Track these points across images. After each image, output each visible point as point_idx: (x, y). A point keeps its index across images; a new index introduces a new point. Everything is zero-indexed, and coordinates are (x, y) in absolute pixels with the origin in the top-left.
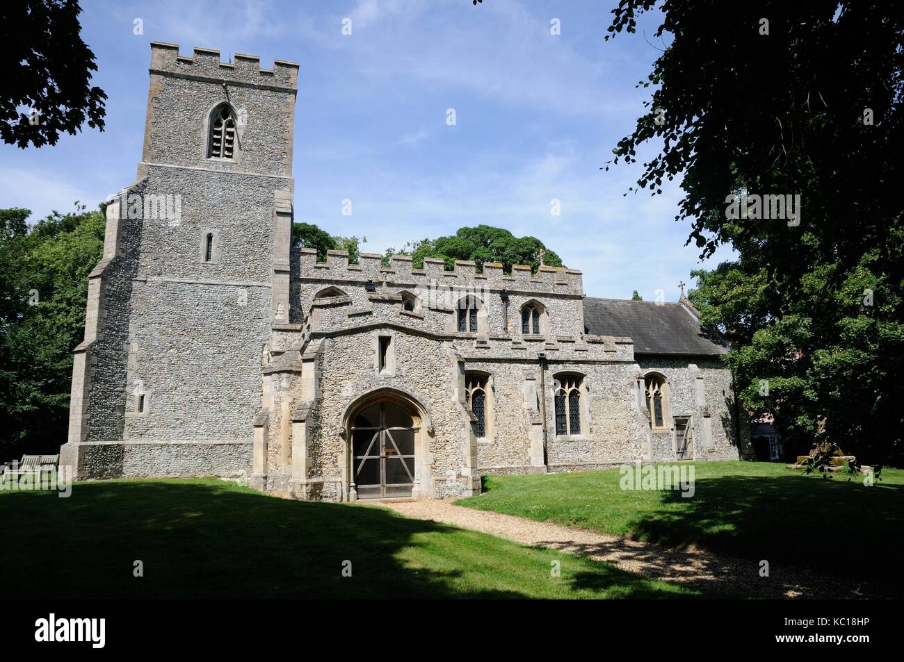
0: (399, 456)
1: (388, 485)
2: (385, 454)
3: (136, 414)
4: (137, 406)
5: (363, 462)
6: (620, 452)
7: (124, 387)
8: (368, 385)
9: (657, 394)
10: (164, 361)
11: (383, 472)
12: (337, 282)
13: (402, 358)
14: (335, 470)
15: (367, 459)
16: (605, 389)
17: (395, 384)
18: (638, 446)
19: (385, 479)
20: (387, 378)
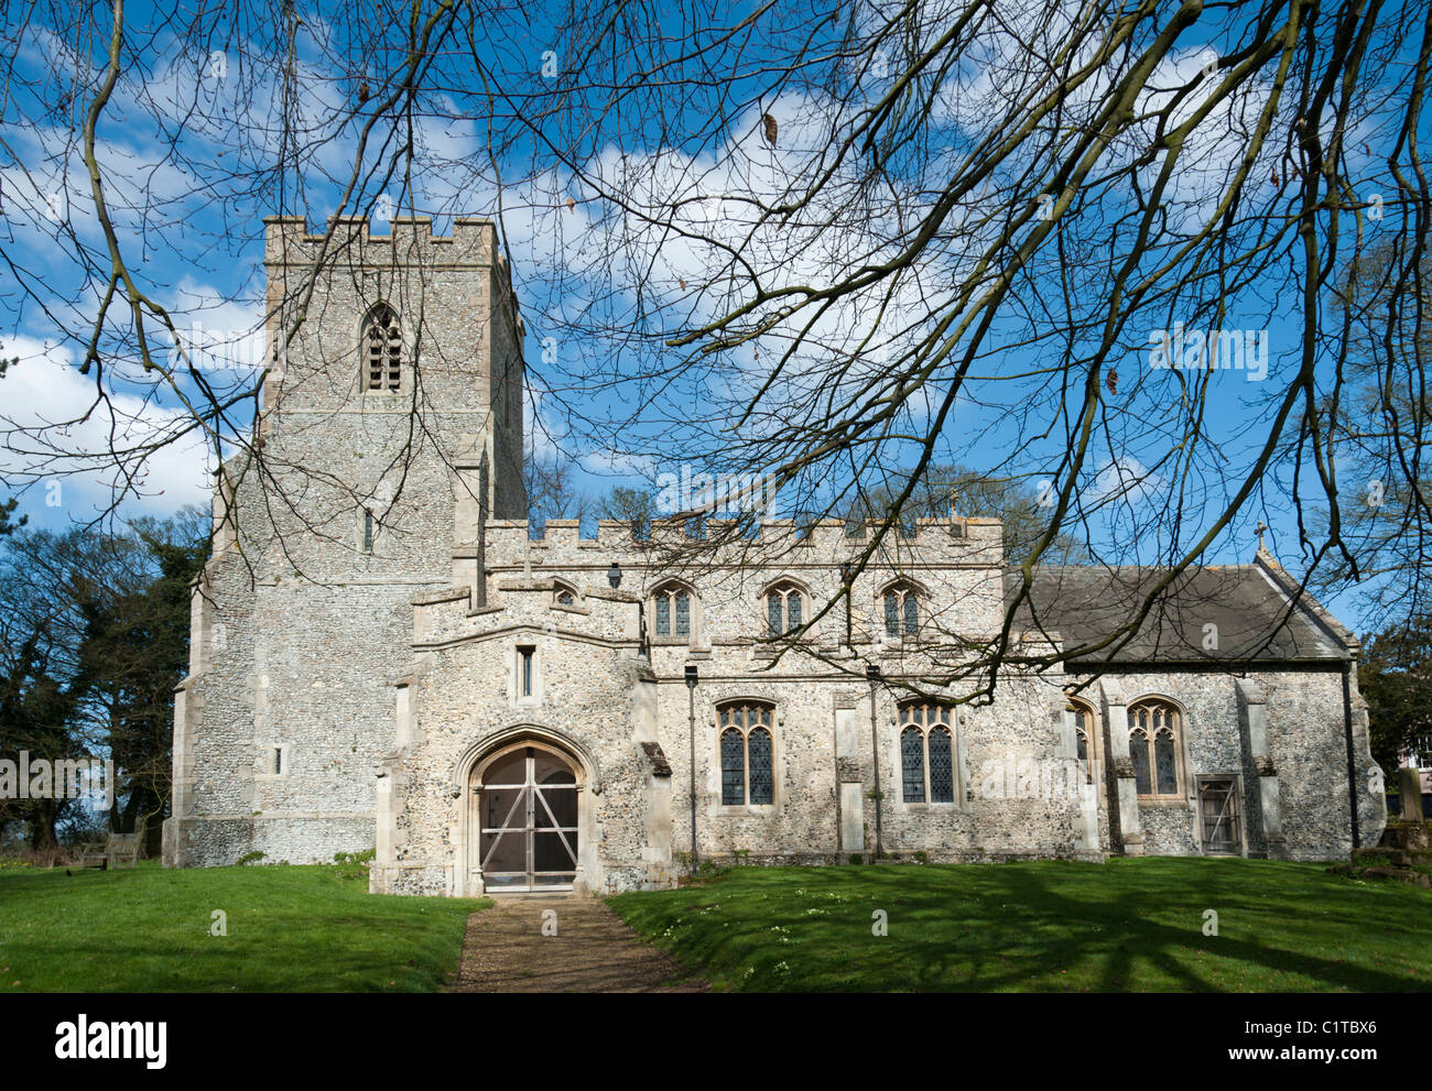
0: (557, 829)
1: (538, 873)
2: (533, 826)
3: (271, 776)
4: (272, 765)
5: (498, 838)
6: (1030, 834)
7: (251, 737)
8: (497, 721)
9: (1164, 737)
10: (307, 699)
11: (530, 852)
12: (561, 568)
13: (553, 678)
14: (446, 849)
15: (505, 834)
16: (999, 724)
17: (542, 719)
18: (1066, 825)
19: (532, 864)
20: (529, 709)
